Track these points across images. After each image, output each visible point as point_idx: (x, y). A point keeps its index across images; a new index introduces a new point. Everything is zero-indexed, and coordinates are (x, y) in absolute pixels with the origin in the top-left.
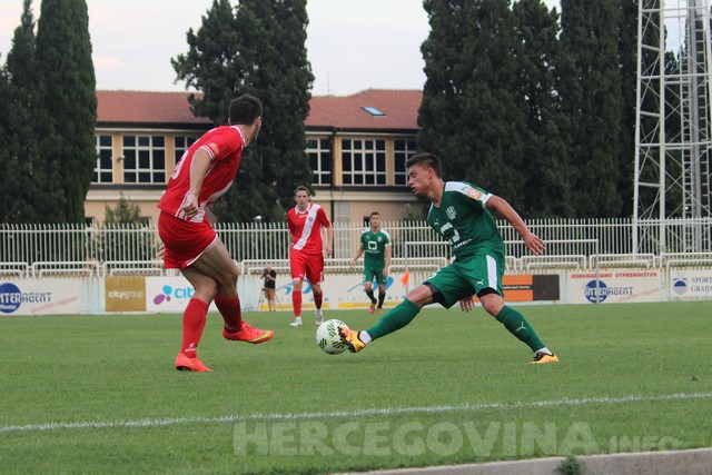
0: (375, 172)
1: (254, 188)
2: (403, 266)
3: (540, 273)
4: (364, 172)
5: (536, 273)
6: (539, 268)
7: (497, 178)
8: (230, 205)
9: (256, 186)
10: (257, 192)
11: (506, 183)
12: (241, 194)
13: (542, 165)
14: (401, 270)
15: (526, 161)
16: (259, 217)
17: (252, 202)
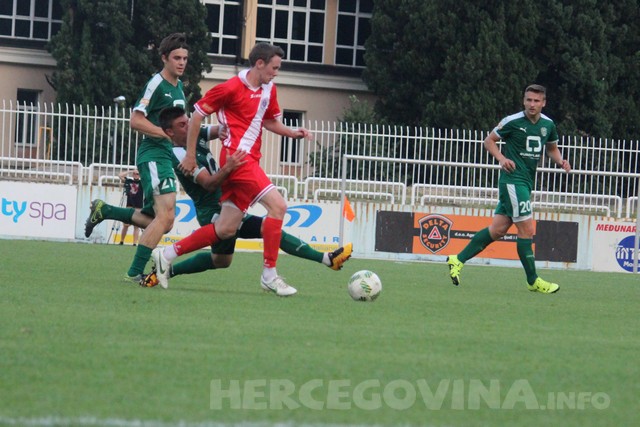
0: (306, 43)
1: (117, 53)
2: (338, 191)
3: (549, 219)
4: (289, 41)
5: (543, 218)
6: (546, 211)
7: (494, 66)
8: (78, 76)
9: (121, 50)
10: (122, 59)
11: (507, 74)
12: (97, 59)
13: (565, 50)
14: (335, 198)
15: (541, 43)
16: (122, 98)
17: (113, 73)
